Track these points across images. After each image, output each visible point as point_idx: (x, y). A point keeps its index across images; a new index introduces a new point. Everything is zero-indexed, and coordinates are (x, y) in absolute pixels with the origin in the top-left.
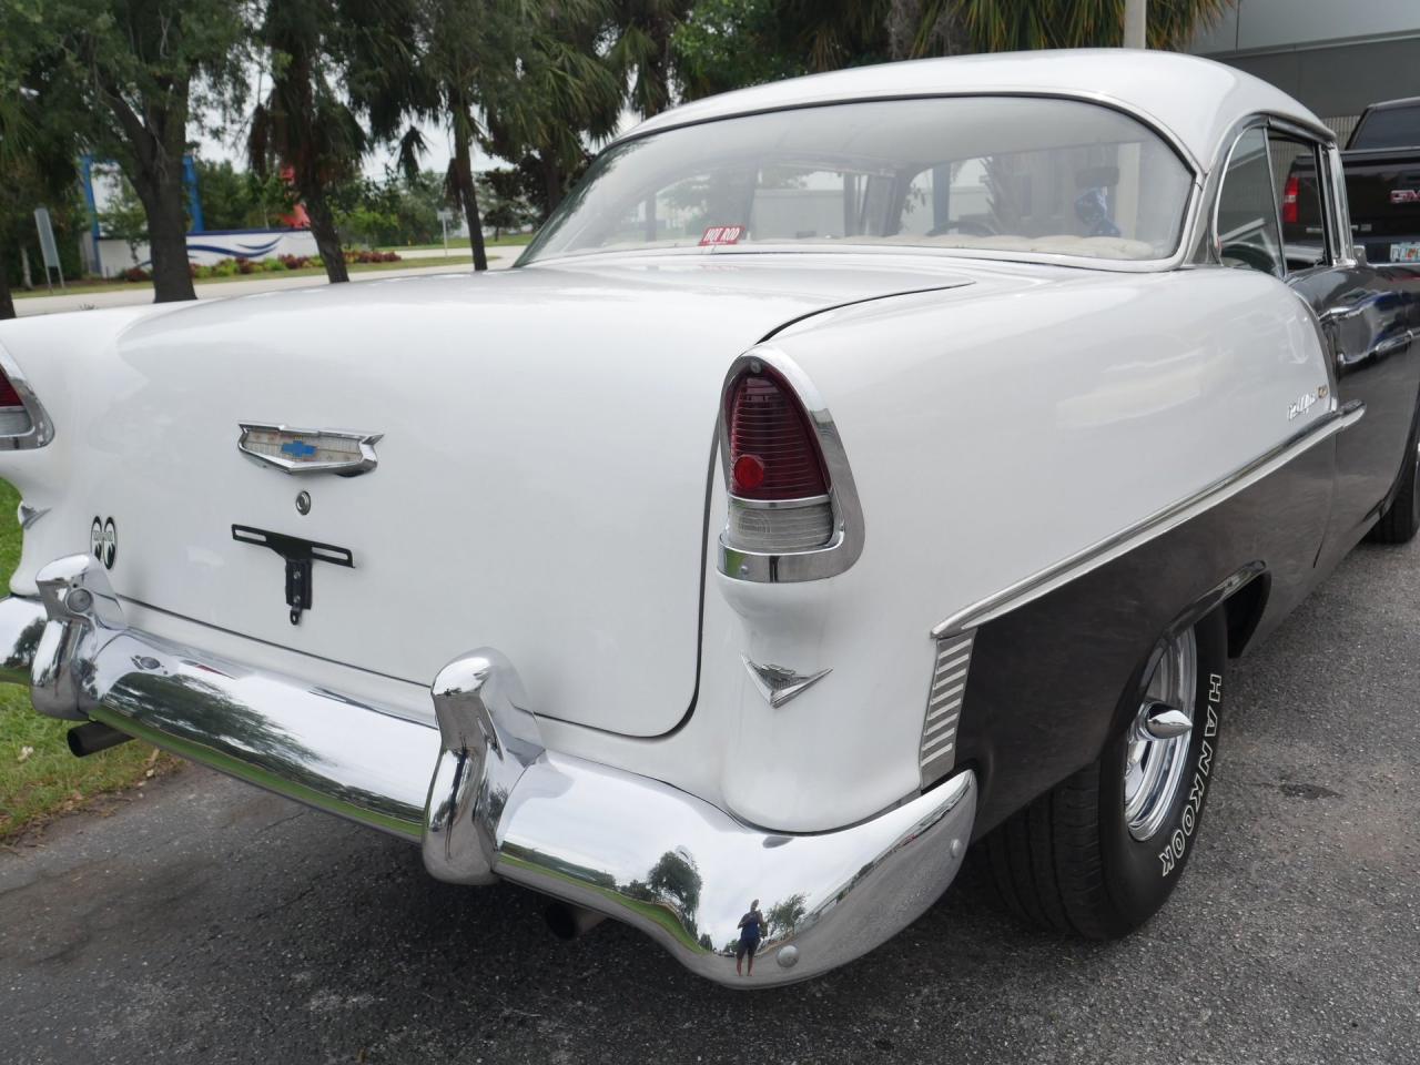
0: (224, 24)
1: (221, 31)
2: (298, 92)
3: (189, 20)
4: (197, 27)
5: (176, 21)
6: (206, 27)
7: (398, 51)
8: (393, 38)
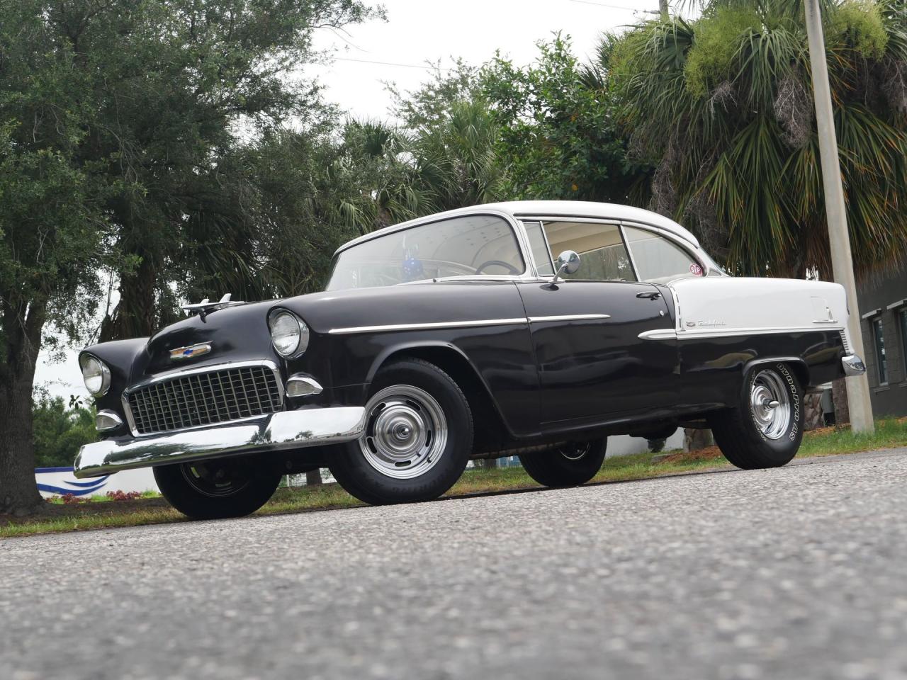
0: (89, 236)
1: (86, 242)
2: (142, 304)
3: (62, 234)
4: (67, 238)
5: (52, 233)
6: (75, 239)
7: (236, 265)
8: (232, 252)
